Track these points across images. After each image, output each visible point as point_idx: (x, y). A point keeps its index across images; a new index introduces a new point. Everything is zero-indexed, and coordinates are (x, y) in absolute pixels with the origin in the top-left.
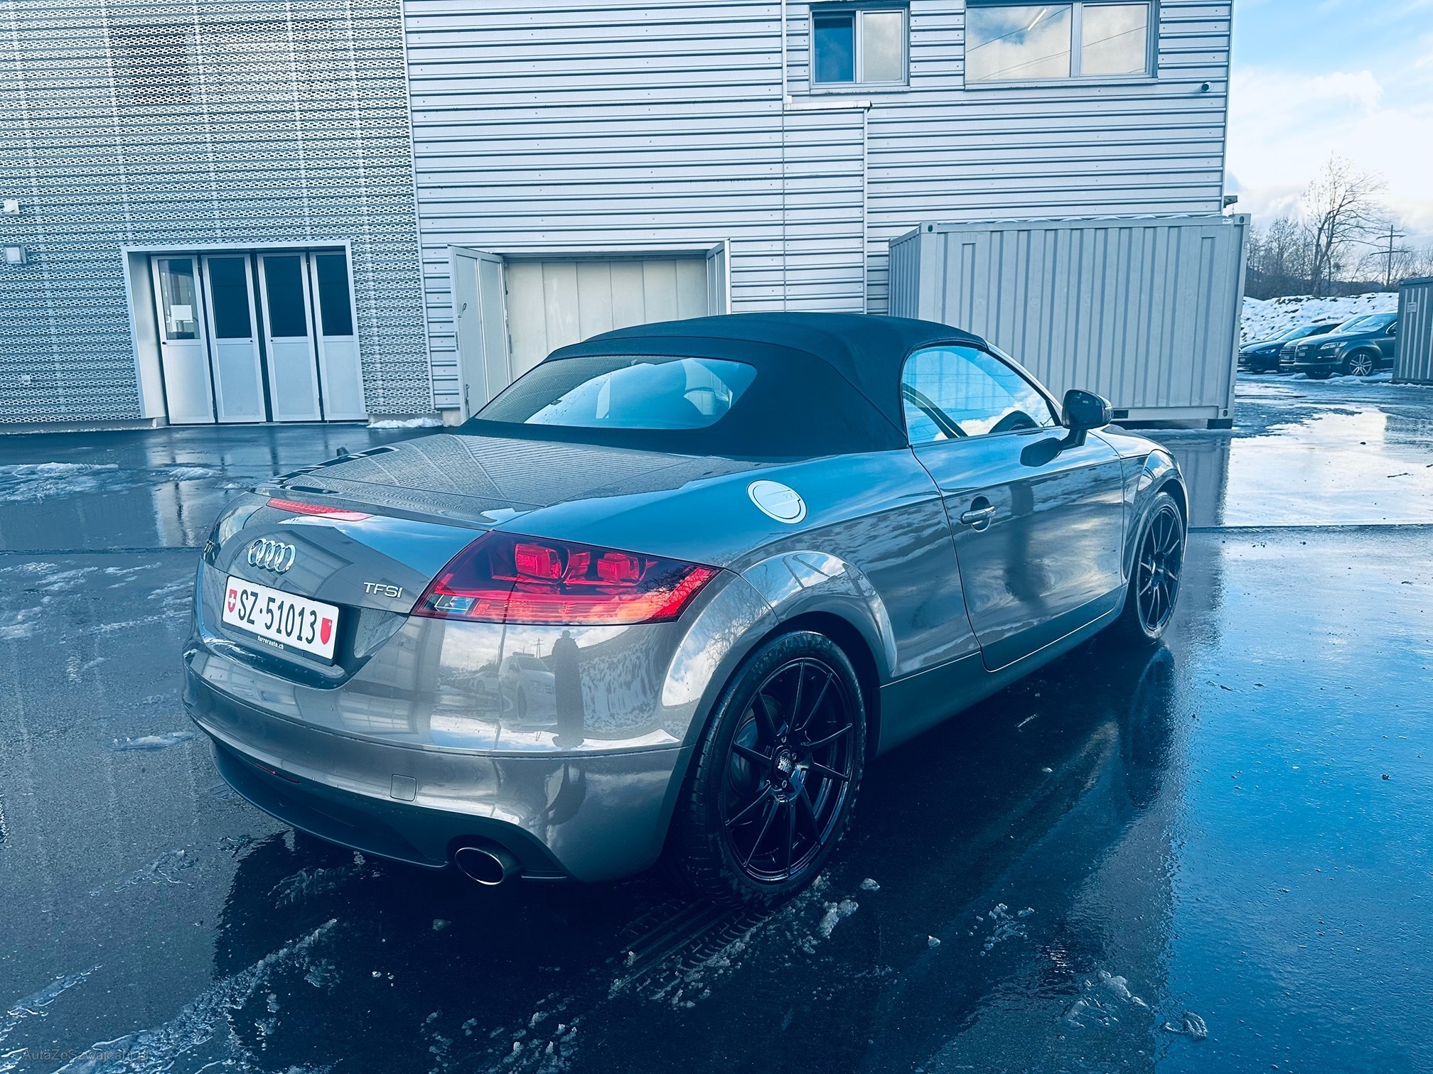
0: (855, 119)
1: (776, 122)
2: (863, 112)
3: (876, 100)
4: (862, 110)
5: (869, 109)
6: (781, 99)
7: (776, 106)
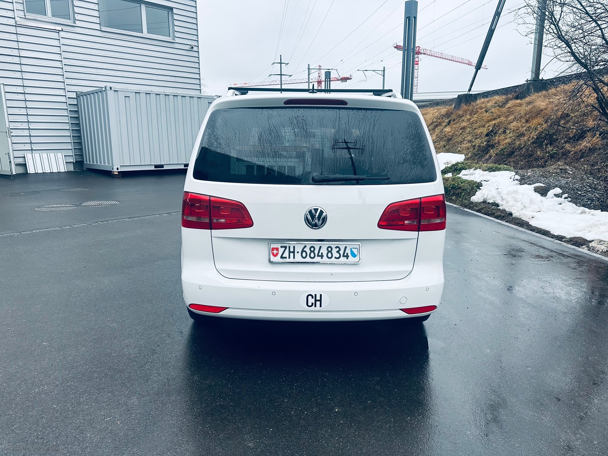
0: (55, 35)
1: (13, 29)
2: (58, 32)
3: (64, 27)
4: (58, 31)
5: (61, 31)
6: (14, 18)
7: (12, 22)
